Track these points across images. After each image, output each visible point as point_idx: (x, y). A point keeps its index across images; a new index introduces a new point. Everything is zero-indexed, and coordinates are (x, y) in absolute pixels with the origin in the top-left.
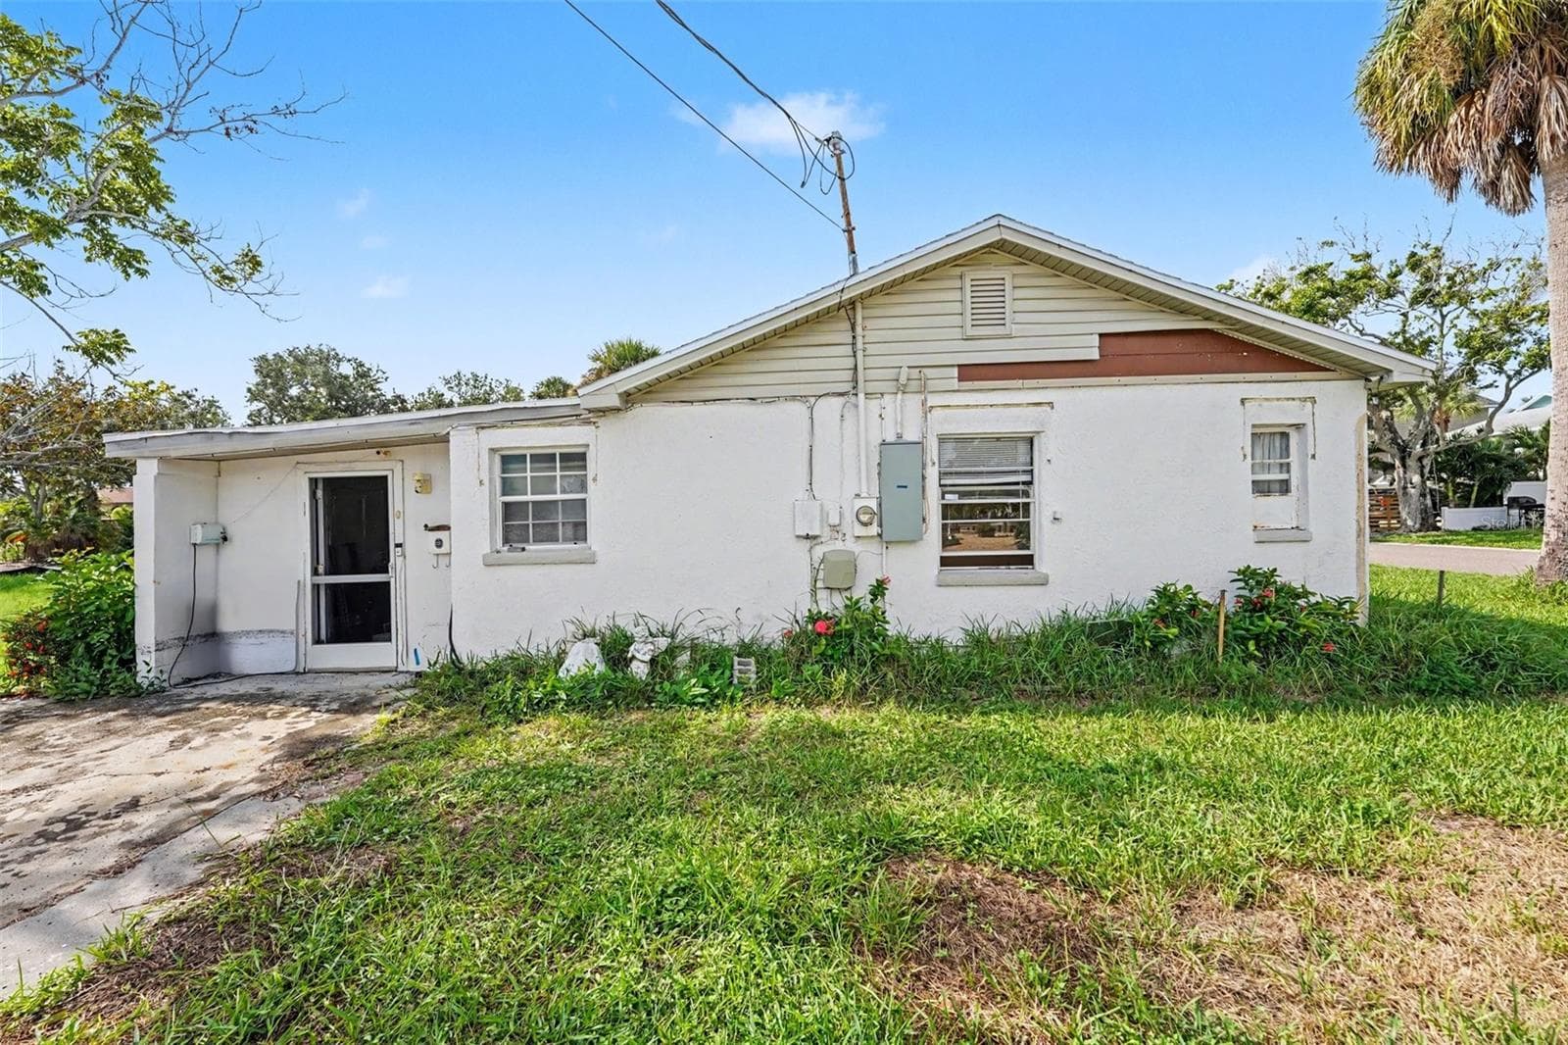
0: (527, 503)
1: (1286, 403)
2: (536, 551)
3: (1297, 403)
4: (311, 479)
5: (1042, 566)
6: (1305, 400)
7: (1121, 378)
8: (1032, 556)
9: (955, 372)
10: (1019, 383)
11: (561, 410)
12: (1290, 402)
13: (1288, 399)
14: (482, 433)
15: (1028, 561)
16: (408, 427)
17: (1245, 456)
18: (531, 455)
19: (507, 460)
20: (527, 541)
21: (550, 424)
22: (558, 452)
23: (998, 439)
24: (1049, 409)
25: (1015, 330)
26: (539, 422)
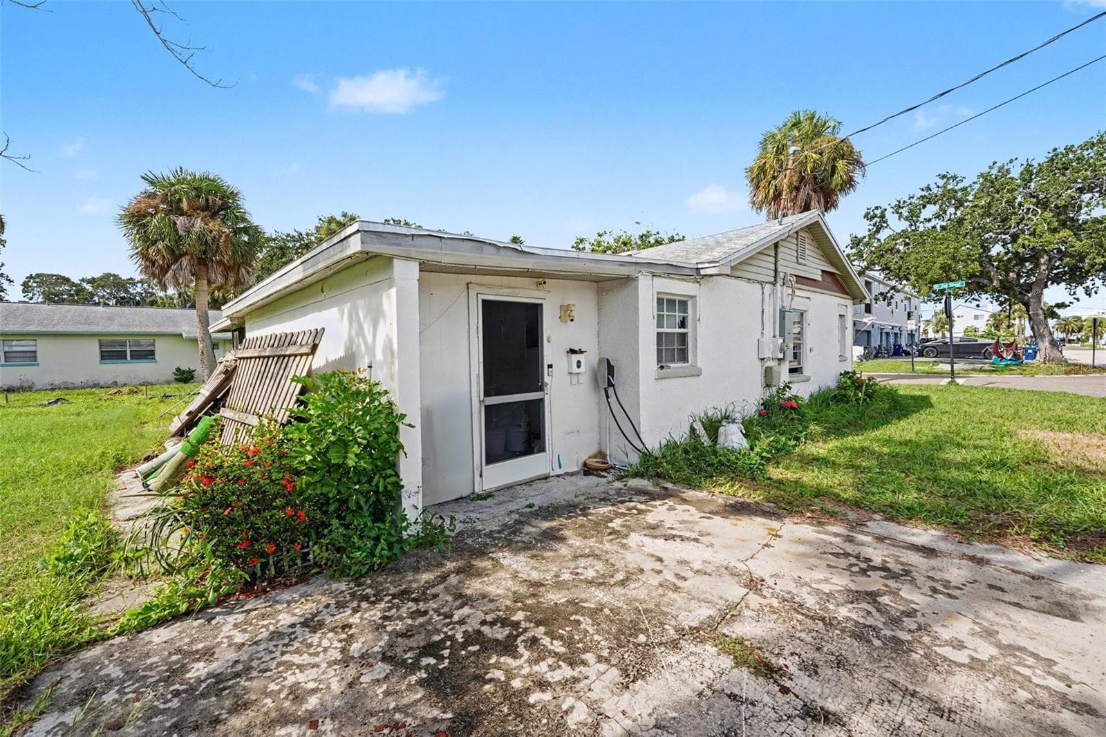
0: (674, 333)
2: (675, 368)
5: (806, 372)
8: (801, 369)
9: (795, 278)
10: (804, 287)
11: (687, 270)
14: (655, 278)
16: (617, 267)
17: (838, 327)
18: (679, 301)
19: (659, 301)
21: (683, 280)
22: (677, 298)
24: (809, 300)
25: (808, 264)
26: (677, 277)
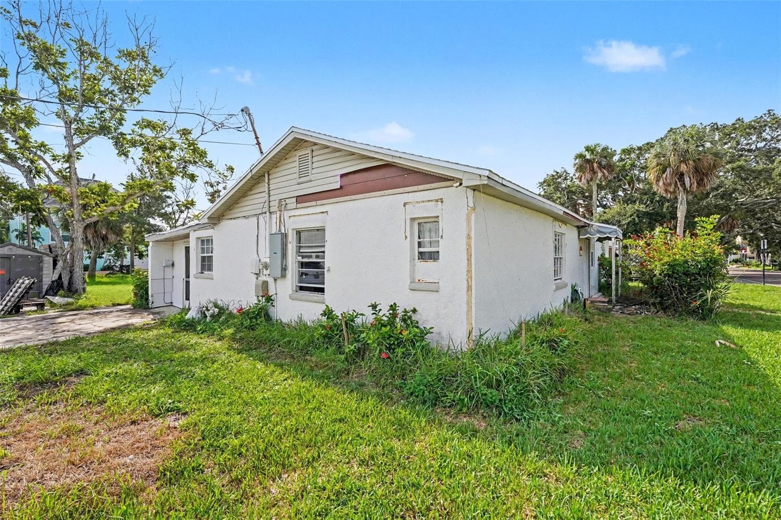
0: (205, 257)
1: (427, 203)
2: (206, 274)
3: (433, 203)
4: (186, 247)
5: (326, 293)
6: (437, 201)
7: (352, 197)
8: (324, 288)
9: (295, 199)
10: (314, 203)
12: (430, 203)
13: (429, 201)
14: (195, 232)
15: (322, 290)
16: (184, 231)
17: (406, 237)
18: (206, 240)
19: (203, 241)
20: (205, 270)
21: (206, 229)
22: (209, 238)
23: (318, 230)
24: (326, 214)
25: (312, 177)
26: (203, 228)
